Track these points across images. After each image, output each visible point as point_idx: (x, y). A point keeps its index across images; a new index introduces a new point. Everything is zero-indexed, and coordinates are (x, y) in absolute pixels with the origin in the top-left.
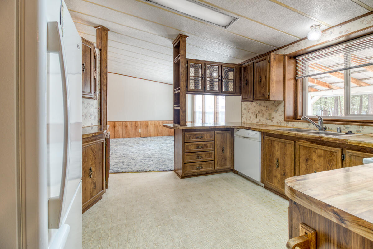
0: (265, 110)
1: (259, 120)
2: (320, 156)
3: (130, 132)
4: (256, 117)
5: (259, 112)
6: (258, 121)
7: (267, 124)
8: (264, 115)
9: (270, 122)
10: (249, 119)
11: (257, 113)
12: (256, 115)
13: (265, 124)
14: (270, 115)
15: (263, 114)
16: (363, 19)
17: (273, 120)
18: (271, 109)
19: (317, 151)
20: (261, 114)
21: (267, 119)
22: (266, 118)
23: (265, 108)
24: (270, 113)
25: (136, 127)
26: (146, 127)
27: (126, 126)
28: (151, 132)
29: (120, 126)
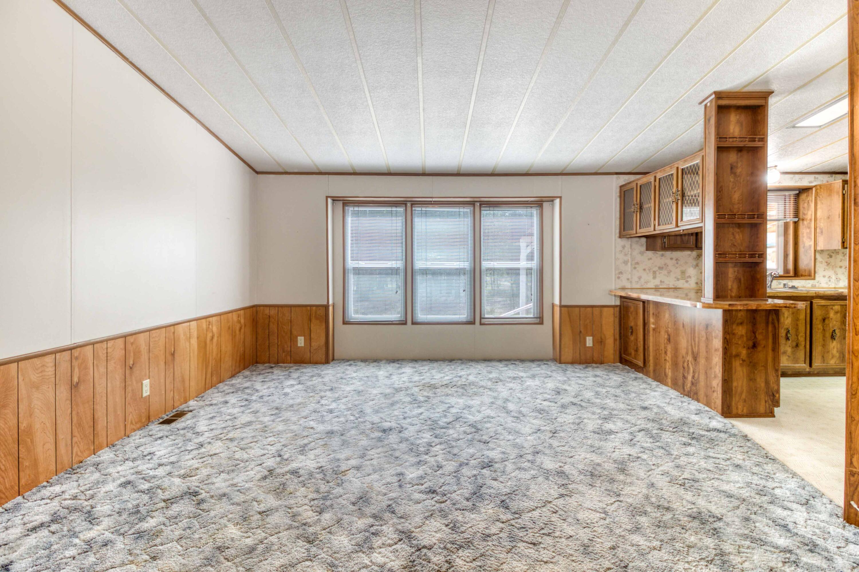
0: (674, 265)
1: (661, 282)
2: (837, 313)
4: (654, 278)
5: (661, 268)
6: (659, 283)
7: (678, 287)
8: (671, 273)
9: (683, 284)
10: (637, 280)
11: (656, 269)
12: (654, 272)
13: (673, 287)
14: (683, 272)
15: (669, 272)
16: (792, 176)
17: (689, 279)
18: (686, 263)
19: (834, 308)
20: (665, 272)
21: (678, 280)
22: (675, 277)
23: (674, 261)
24: (684, 269)
25: (128, 372)
26: (169, 358)
27: (75, 379)
28: (187, 377)
29: (37, 388)
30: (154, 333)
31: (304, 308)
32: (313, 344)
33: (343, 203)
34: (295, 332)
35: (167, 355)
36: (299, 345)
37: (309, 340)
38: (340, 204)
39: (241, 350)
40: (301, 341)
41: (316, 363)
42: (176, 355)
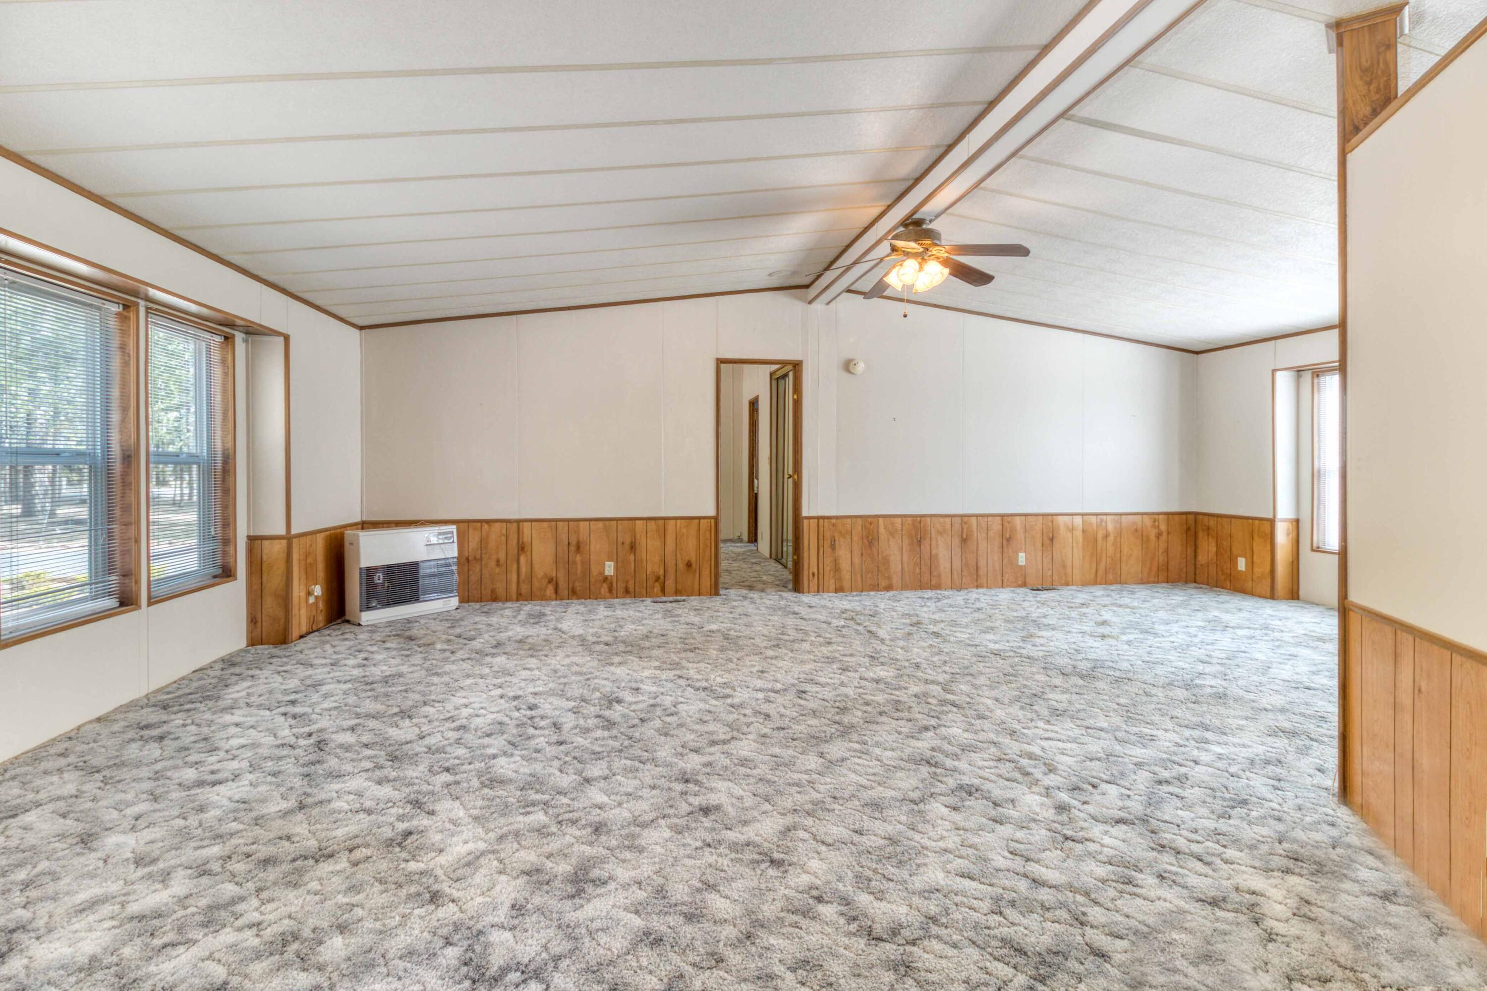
3: (982, 563)
25: (1005, 542)
26: (1047, 542)
27: (965, 536)
28: (1069, 563)
29: (941, 534)
30: (1030, 519)
31: (1245, 521)
32: (1256, 569)
33: (1313, 373)
34: (1235, 551)
35: (1045, 538)
36: (1239, 569)
37: (1251, 564)
38: (1307, 377)
39: (1161, 559)
40: (1242, 564)
41: (1260, 596)
42: (1055, 541)
